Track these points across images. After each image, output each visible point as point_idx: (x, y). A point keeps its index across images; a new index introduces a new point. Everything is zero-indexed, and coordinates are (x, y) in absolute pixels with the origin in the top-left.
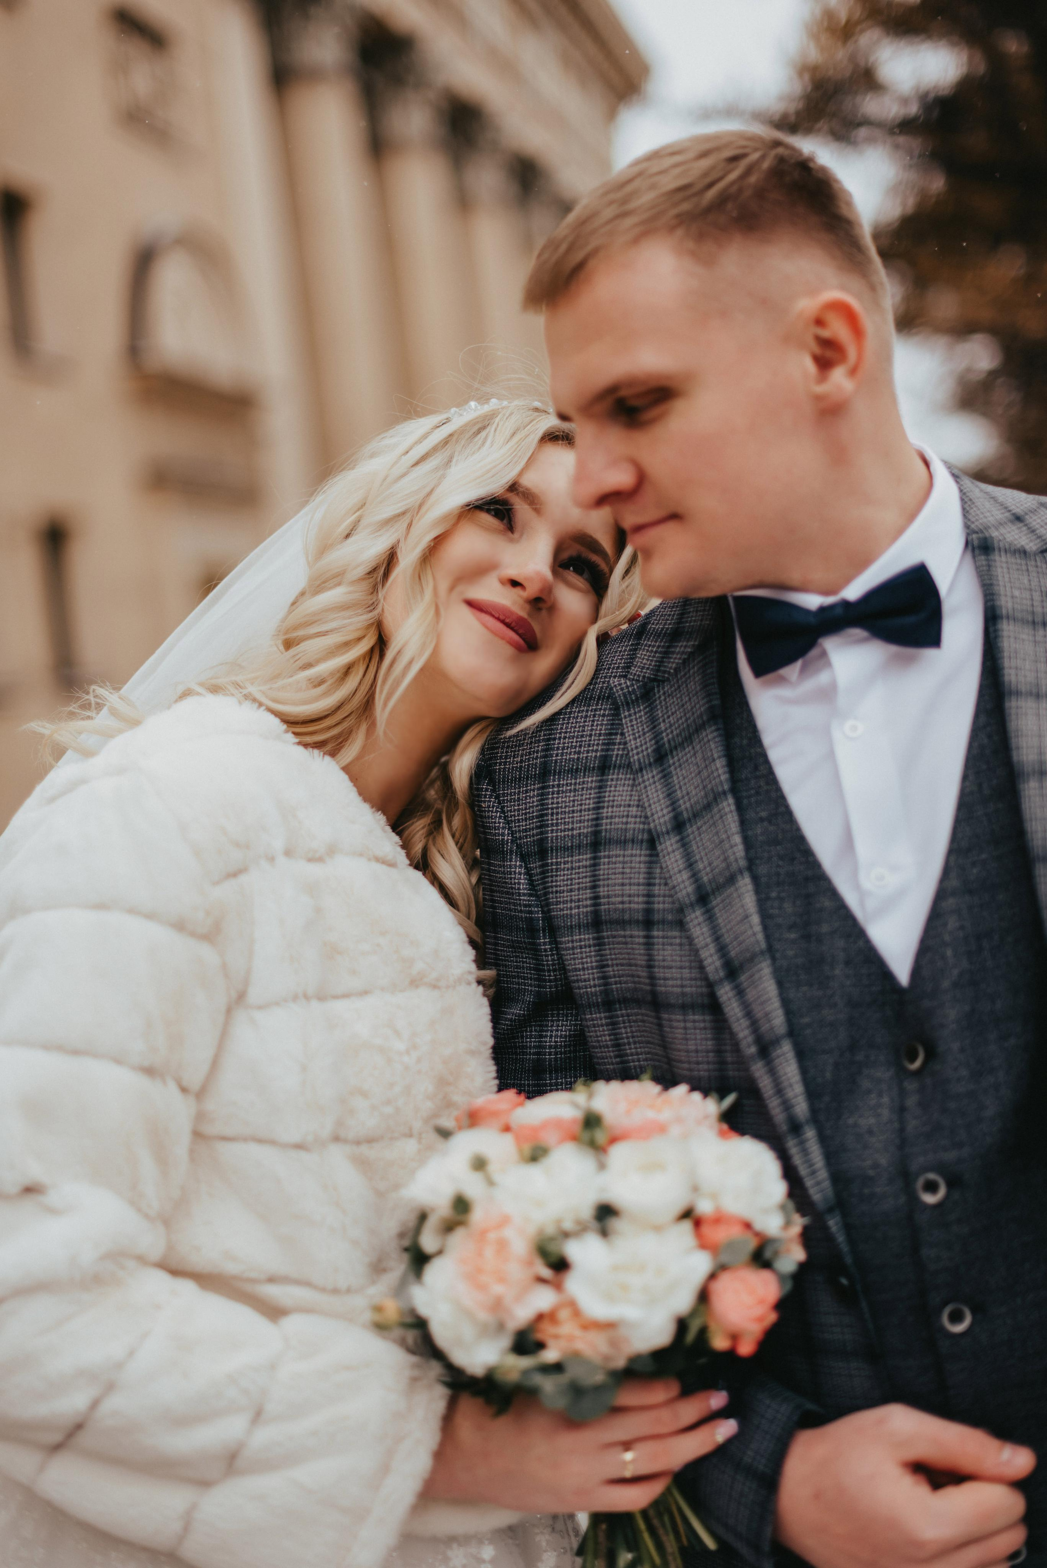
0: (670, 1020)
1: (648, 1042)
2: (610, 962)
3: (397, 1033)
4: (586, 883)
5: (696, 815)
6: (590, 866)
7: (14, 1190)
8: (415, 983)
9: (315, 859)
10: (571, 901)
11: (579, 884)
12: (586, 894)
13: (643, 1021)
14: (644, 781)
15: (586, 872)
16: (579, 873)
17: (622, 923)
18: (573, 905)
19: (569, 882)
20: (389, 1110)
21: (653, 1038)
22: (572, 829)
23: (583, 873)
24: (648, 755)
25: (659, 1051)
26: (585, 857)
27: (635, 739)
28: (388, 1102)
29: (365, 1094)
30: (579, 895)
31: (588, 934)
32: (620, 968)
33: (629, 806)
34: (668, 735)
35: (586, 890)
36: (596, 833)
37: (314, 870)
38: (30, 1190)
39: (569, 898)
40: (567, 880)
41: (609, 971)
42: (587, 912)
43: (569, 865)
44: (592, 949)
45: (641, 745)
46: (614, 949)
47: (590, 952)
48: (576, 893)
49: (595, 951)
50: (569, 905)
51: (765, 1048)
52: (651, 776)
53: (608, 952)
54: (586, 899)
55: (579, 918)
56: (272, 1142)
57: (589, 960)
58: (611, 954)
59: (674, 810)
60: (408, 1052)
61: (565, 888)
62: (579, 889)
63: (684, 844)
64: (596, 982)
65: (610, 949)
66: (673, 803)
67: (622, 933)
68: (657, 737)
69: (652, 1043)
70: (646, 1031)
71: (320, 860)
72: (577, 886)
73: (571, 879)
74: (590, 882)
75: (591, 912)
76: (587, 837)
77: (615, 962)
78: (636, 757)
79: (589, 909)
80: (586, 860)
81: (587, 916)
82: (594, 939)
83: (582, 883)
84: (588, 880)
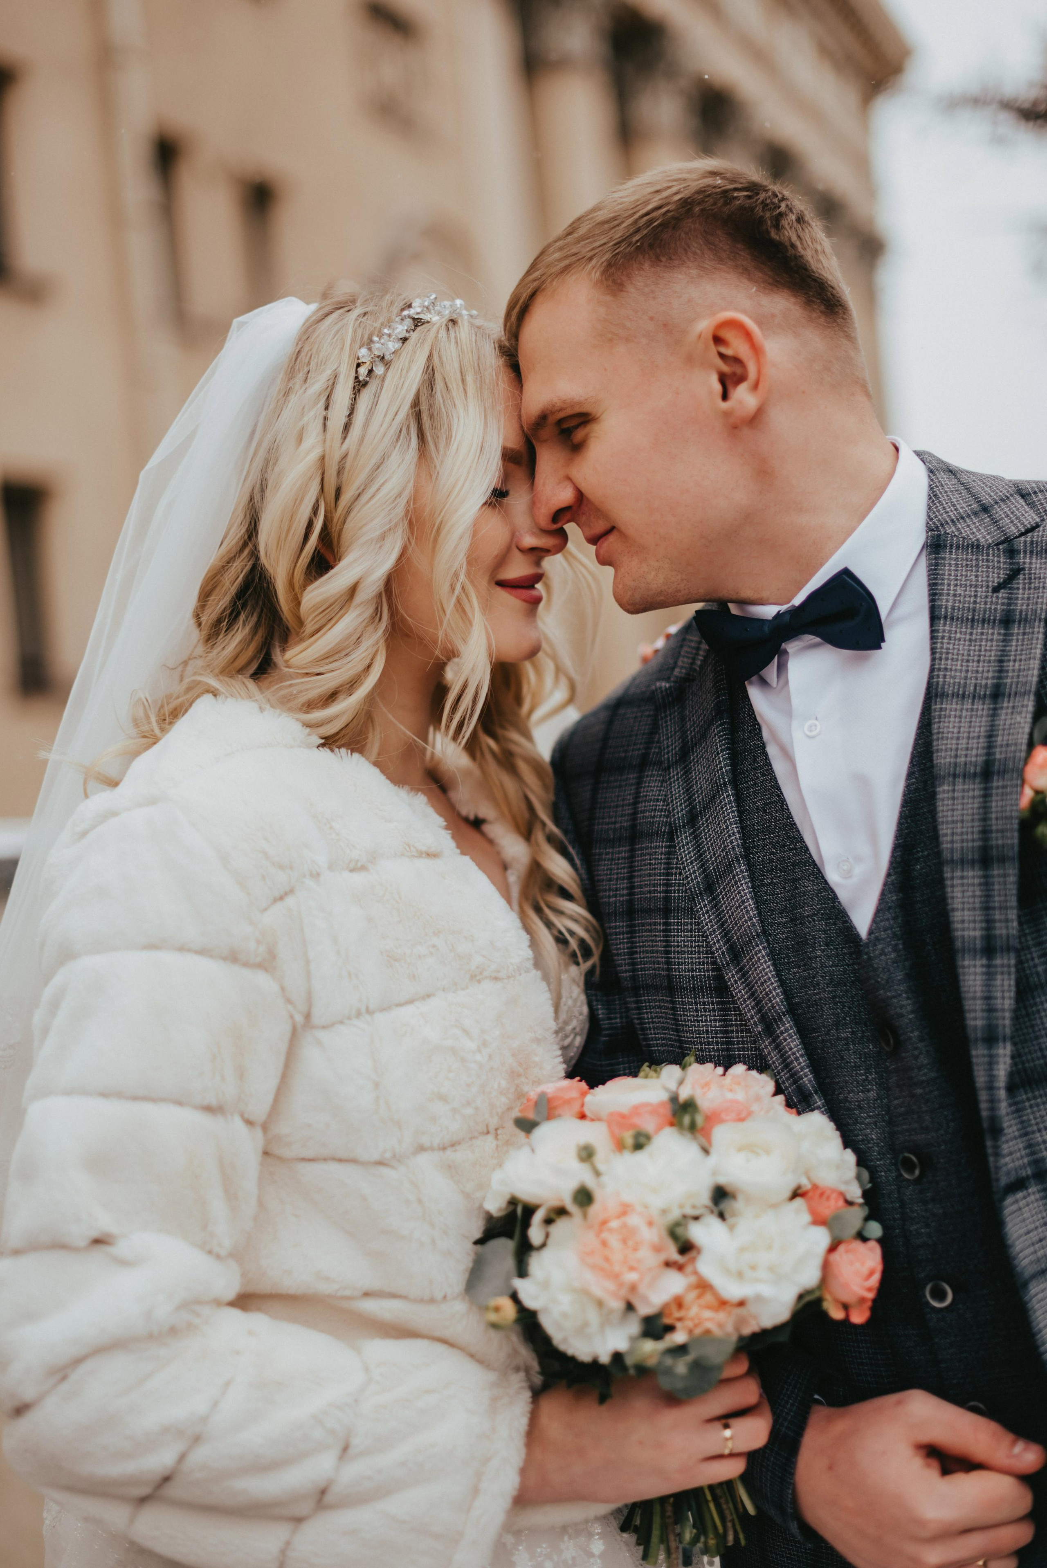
0: (683, 1003)
1: (664, 1028)
2: (638, 950)
3: (466, 1032)
4: (624, 873)
5: (705, 808)
6: (628, 858)
7: (83, 1243)
8: (475, 977)
9: (357, 868)
10: (610, 890)
11: (617, 874)
12: (623, 884)
13: (660, 1007)
14: (670, 779)
15: (625, 863)
16: (618, 864)
17: (649, 911)
18: (611, 893)
19: (609, 872)
20: (469, 1111)
21: (668, 1023)
22: (615, 823)
23: (622, 864)
24: (676, 753)
25: (672, 1035)
26: (624, 849)
27: (668, 739)
28: (468, 1104)
29: (443, 1098)
30: (616, 884)
31: (623, 922)
32: (645, 955)
33: (657, 800)
34: (691, 733)
35: (623, 880)
36: (633, 827)
37: (358, 879)
38: (97, 1242)
39: (607, 887)
40: (607, 870)
41: (637, 958)
42: (623, 901)
43: (610, 856)
44: (625, 936)
45: (672, 745)
46: (643, 936)
47: (623, 939)
48: (615, 882)
49: (627, 938)
50: (607, 894)
51: (769, 1026)
52: (676, 772)
53: (637, 939)
54: (623, 889)
55: (616, 906)
56: (353, 1161)
57: (622, 946)
58: (639, 942)
59: (690, 804)
60: (479, 1051)
61: (605, 878)
62: (617, 879)
63: (696, 837)
64: (627, 968)
65: (639, 937)
66: (690, 799)
67: (649, 921)
68: (683, 737)
69: (668, 1029)
70: (662, 1017)
71: (363, 868)
72: (615, 876)
73: (611, 870)
74: (627, 873)
75: (627, 901)
76: (626, 830)
77: (642, 949)
78: (666, 756)
79: (625, 898)
80: (625, 852)
81: (623, 905)
82: (627, 926)
83: (621, 874)
84: (626, 871)
